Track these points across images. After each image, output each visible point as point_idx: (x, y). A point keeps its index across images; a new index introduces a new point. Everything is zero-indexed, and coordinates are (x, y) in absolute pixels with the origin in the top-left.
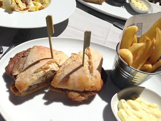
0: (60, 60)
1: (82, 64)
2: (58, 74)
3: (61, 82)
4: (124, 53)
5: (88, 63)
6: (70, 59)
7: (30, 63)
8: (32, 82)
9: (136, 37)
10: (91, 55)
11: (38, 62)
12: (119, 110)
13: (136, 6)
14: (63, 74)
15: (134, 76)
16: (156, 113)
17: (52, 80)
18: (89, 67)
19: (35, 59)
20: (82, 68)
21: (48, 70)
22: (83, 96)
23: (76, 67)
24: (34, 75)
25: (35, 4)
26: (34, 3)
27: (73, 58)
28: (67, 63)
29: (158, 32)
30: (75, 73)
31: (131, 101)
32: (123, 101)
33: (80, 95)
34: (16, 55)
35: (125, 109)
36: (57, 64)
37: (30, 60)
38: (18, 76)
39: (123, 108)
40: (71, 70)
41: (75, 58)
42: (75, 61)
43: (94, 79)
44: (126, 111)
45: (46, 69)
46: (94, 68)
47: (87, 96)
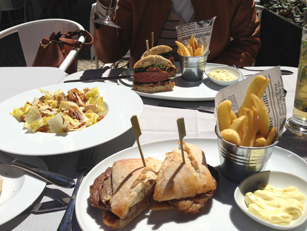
0: (155, 166)
1: (182, 161)
2: (159, 183)
3: (164, 191)
4: (227, 134)
5: (188, 160)
6: (166, 161)
7: (120, 181)
8: (132, 199)
9: (233, 113)
10: (189, 149)
11: (130, 175)
12: (248, 207)
13: (218, 78)
14: (164, 180)
15: (249, 158)
16: (296, 196)
17: (154, 193)
18: (191, 163)
19: (125, 174)
20: (184, 166)
21: (147, 180)
22: (197, 203)
23: (177, 167)
24: (131, 191)
25: (89, 117)
26: (87, 116)
27: (170, 159)
28: (164, 166)
29: (255, 98)
30: (178, 174)
31: (259, 191)
32: (249, 194)
33: (194, 203)
34: (95, 181)
35: (255, 202)
36: (153, 172)
37: (119, 177)
38: (111, 200)
39: (252, 202)
40: (172, 173)
41: (172, 157)
42: (173, 160)
43: (203, 176)
44: (258, 204)
45: (143, 179)
46: (198, 163)
47: (202, 201)
